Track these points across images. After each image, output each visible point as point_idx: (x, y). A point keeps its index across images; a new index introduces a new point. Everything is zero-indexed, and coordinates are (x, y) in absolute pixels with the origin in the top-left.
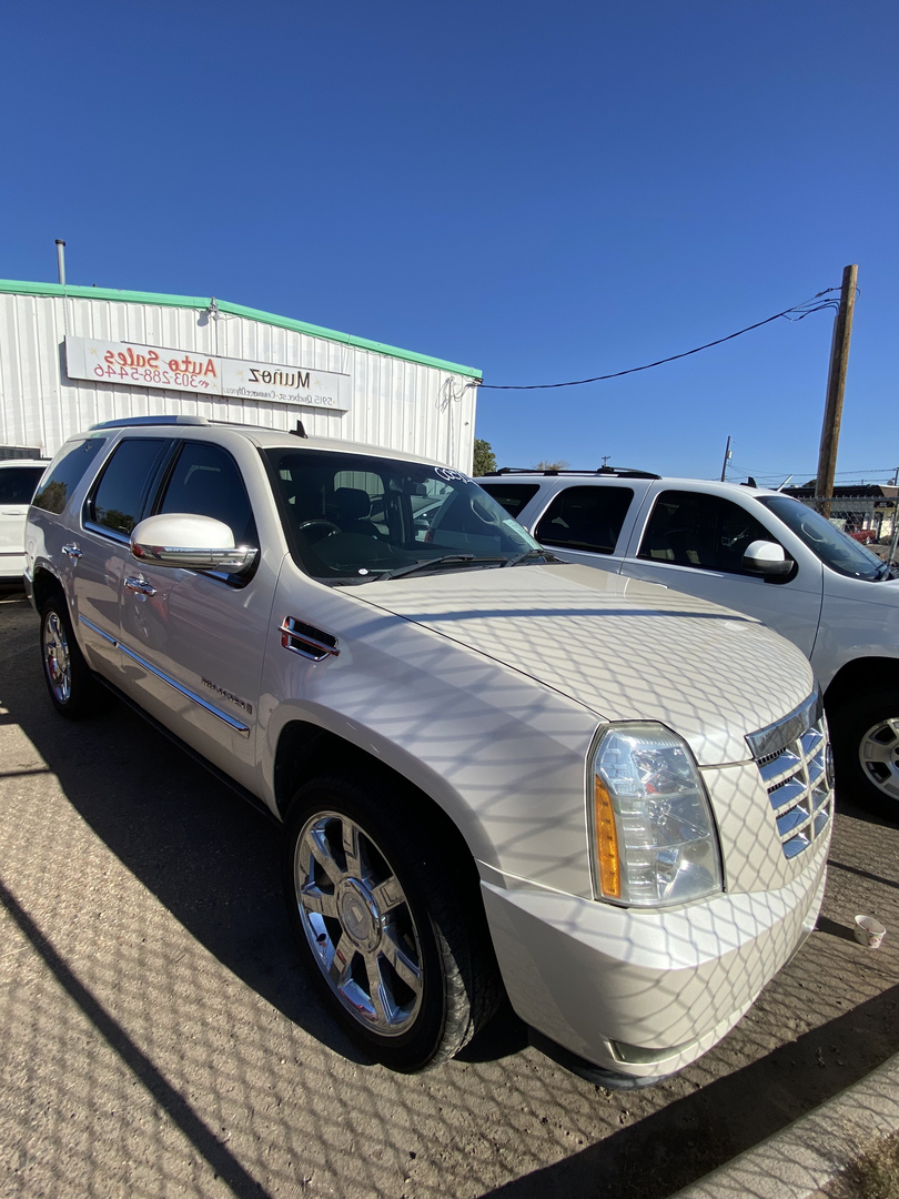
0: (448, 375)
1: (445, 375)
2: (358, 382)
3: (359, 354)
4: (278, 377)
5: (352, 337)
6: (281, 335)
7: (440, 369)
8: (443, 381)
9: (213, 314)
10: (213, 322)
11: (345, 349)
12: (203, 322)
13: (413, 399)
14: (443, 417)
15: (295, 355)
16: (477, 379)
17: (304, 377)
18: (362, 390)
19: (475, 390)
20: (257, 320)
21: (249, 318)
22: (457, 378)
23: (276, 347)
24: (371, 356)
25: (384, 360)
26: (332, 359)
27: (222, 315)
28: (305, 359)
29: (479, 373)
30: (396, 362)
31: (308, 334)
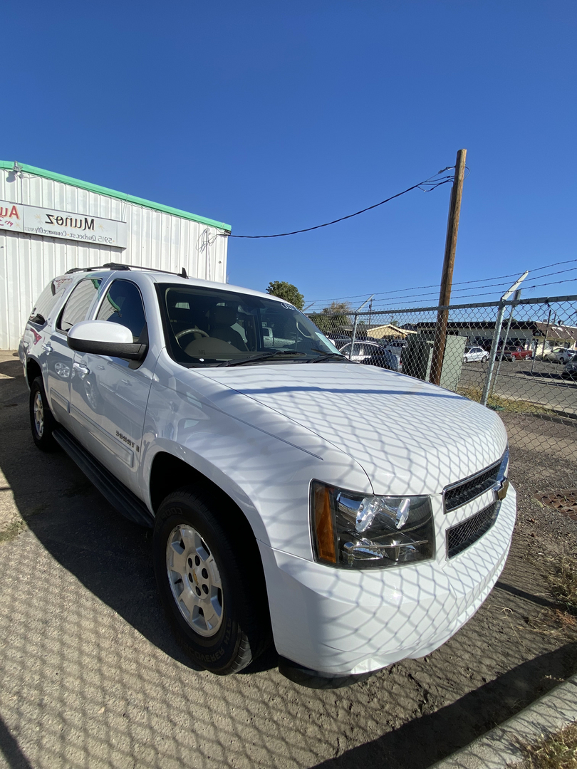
0: (206, 227)
1: (203, 227)
2: (135, 228)
3: (135, 208)
4: (69, 221)
5: (129, 196)
6: (73, 192)
7: (199, 222)
8: (201, 232)
9: (19, 173)
10: (19, 179)
11: (123, 204)
12: (11, 179)
13: (177, 242)
14: (202, 256)
15: (85, 206)
16: (226, 231)
17: (89, 222)
18: (138, 233)
19: (227, 239)
20: (54, 180)
21: (47, 178)
22: (212, 230)
23: (70, 200)
24: (145, 211)
25: (154, 214)
26: (114, 210)
27: (26, 175)
28: (92, 209)
29: (229, 227)
30: (164, 216)
31: (94, 192)
